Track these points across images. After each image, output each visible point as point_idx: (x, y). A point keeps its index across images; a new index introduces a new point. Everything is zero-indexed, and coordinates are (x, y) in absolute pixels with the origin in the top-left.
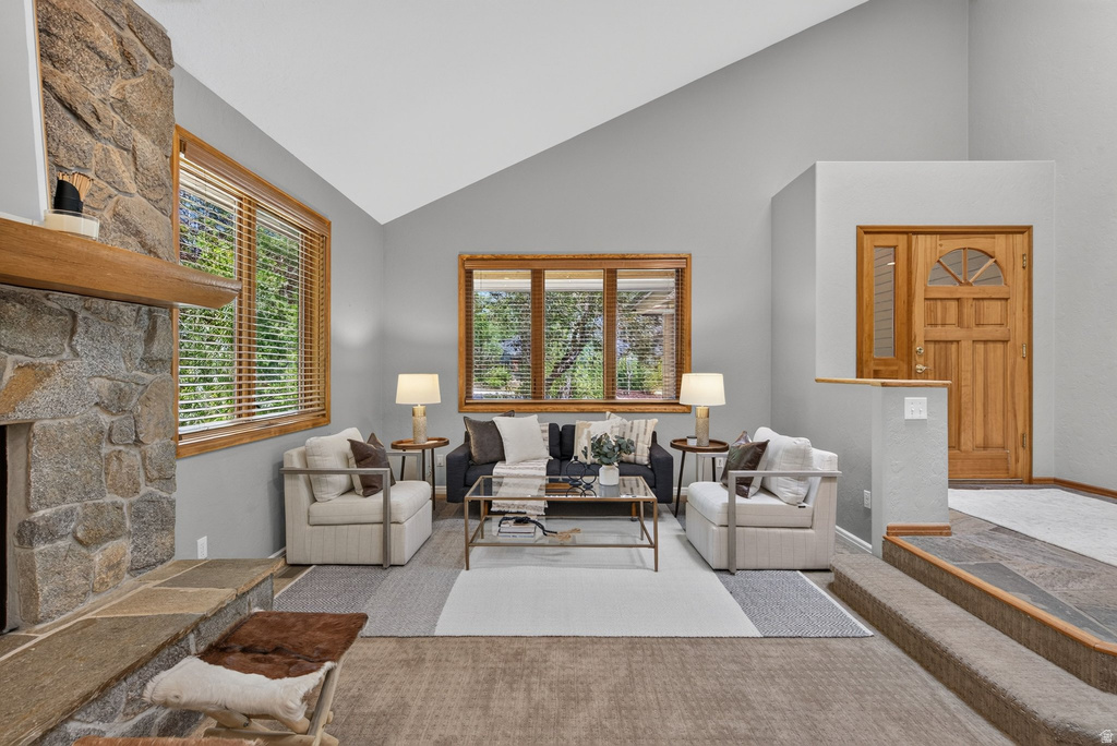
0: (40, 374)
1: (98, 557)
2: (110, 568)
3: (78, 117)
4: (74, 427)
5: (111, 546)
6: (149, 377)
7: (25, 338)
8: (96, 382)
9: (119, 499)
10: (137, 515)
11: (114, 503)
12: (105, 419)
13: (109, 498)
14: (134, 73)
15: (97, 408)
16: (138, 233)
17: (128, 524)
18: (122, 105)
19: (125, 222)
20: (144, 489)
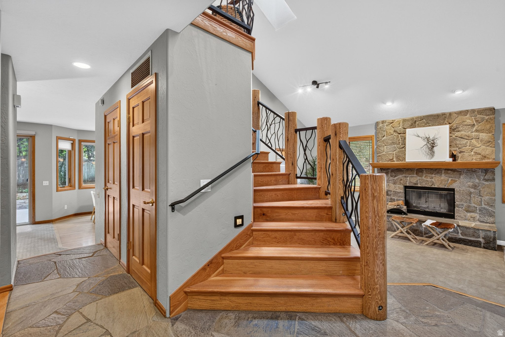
0: (455, 181)
1: (468, 214)
2: (471, 217)
3: (464, 138)
4: (464, 190)
5: (472, 214)
6: (486, 183)
7: (452, 176)
8: (469, 183)
9: (476, 206)
10: (480, 210)
11: (474, 206)
12: (472, 190)
13: (473, 205)
14: (480, 123)
15: (469, 188)
16: (480, 154)
17: (478, 211)
18: (477, 131)
19: (476, 153)
20: (483, 206)
